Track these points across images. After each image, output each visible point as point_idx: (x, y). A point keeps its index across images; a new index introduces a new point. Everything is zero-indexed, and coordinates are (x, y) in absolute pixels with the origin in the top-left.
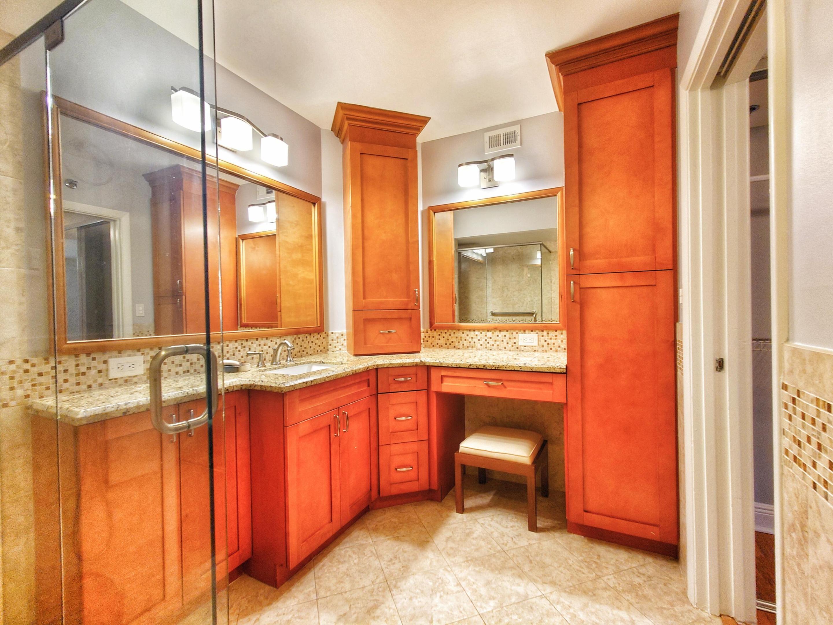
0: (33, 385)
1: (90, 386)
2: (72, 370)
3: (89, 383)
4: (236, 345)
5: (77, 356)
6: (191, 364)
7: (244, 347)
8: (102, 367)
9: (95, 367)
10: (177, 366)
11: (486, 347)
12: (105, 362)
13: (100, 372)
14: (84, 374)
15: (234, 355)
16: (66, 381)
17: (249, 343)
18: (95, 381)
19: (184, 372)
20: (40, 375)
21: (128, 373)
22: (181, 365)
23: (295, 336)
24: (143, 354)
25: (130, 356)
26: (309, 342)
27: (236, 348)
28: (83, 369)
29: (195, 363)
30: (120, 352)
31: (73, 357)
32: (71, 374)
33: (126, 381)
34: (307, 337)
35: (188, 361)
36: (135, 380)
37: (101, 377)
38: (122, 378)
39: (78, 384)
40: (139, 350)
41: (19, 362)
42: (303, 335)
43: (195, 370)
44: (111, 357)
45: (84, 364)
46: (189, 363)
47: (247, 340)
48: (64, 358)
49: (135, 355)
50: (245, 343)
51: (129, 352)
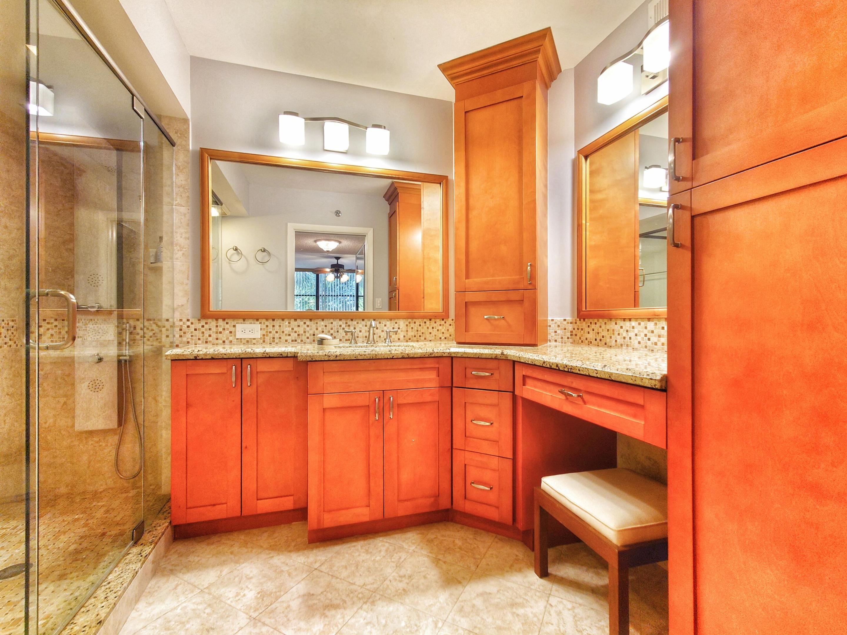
0: (192, 336)
1: (224, 342)
2: (214, 329)
3: (224, 339)
4: (340, 323)
5: (217, 320)
6: (299, 335)
7: (349, 326)
8: (232, 329)
9: (228, 329)
10: (286, 335)
11: (646, 347)
12: (234, 326)
13: (231, 332)
14: (221, 333)
15: (338, 332)
16: (210, 336)
17: (355, 323)
18: (228, 338)
19: (292, 341)
20: (195, 330)
21: (248, 336)
22: (289, 335)
23: (410, 320)
24: (260, 323)
25: (251, 323)
26: (428, 328)
27: (340, 326)
28: (220, 329)
29: (302, 334)
30: (244, 320)
31: (215, 320)
32: (213, 332)
33: (248, 341)
34: (425, 323)
35: (296, 332)
36: (254, 341)
37: (231, 336)
38: (244, 339)
39: (217, 339)
40: (257, 320)
41: (184, 320)
42: (420, 320)
43: (302, 341)
44: (237, 323)
45: (221, 326)
46: (296, 334)
47: (352, 320)
48: (209, 321)
49: (255, 323)
50: (350, 322)
51: (251, 321)
